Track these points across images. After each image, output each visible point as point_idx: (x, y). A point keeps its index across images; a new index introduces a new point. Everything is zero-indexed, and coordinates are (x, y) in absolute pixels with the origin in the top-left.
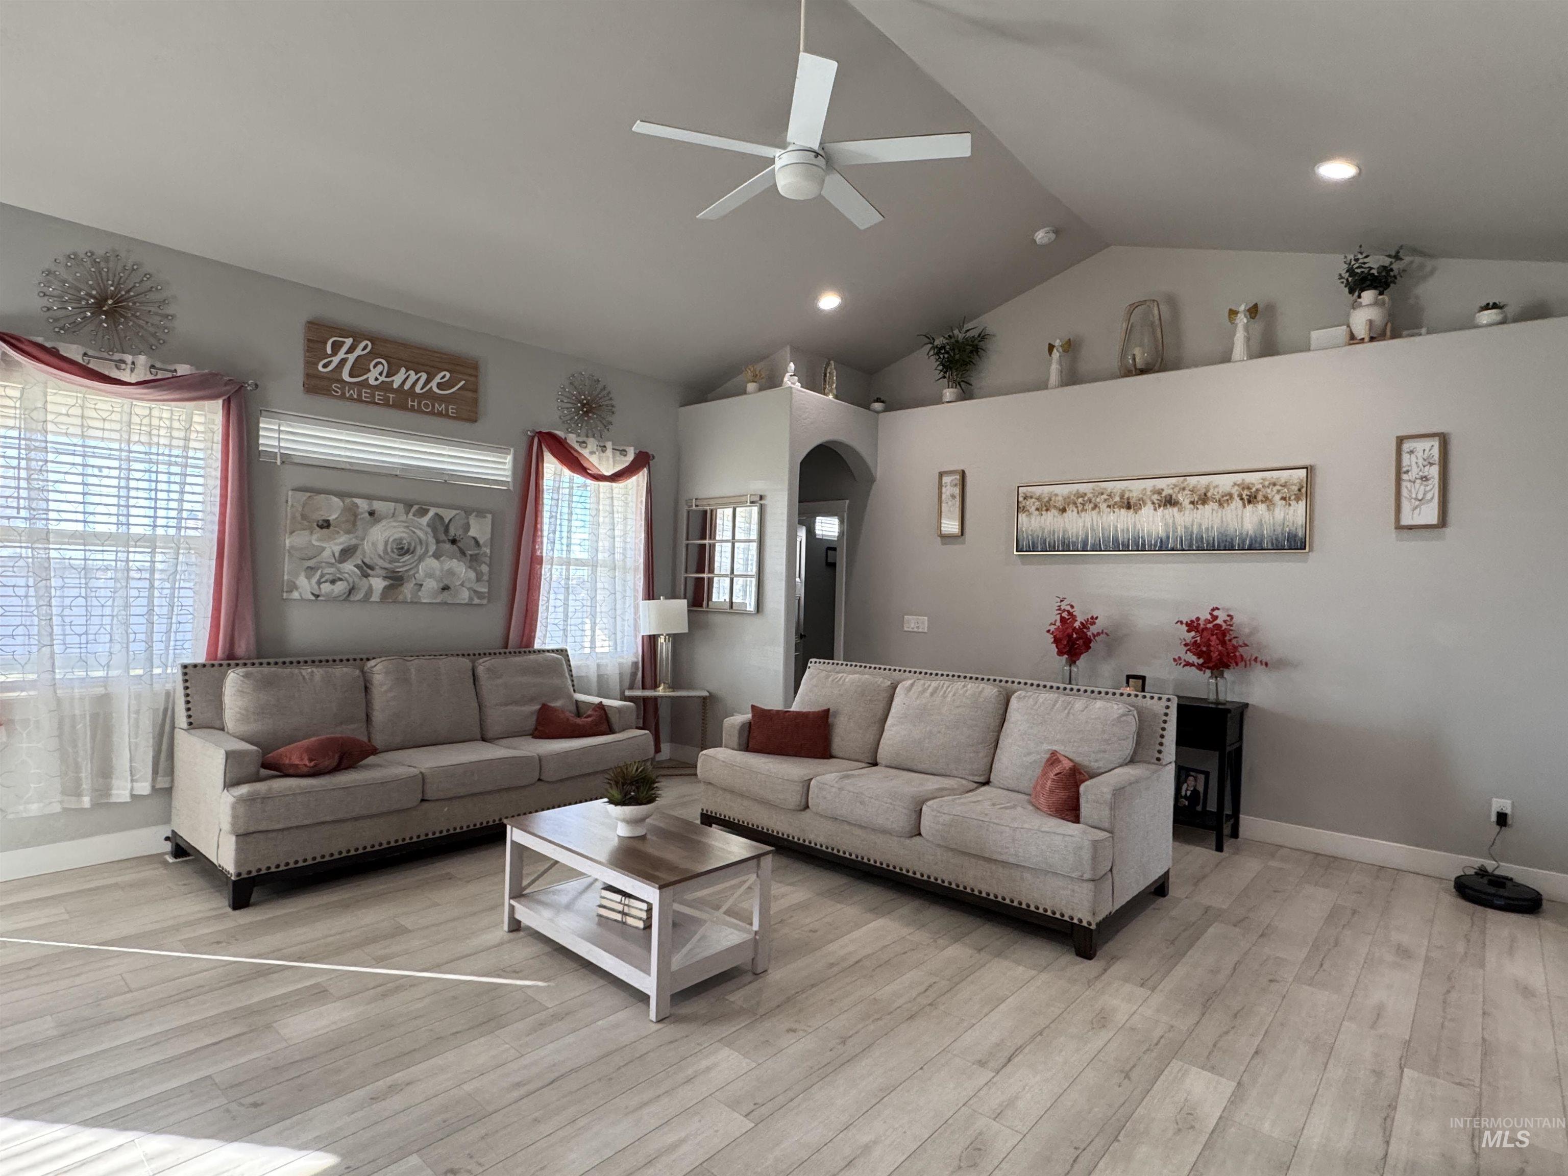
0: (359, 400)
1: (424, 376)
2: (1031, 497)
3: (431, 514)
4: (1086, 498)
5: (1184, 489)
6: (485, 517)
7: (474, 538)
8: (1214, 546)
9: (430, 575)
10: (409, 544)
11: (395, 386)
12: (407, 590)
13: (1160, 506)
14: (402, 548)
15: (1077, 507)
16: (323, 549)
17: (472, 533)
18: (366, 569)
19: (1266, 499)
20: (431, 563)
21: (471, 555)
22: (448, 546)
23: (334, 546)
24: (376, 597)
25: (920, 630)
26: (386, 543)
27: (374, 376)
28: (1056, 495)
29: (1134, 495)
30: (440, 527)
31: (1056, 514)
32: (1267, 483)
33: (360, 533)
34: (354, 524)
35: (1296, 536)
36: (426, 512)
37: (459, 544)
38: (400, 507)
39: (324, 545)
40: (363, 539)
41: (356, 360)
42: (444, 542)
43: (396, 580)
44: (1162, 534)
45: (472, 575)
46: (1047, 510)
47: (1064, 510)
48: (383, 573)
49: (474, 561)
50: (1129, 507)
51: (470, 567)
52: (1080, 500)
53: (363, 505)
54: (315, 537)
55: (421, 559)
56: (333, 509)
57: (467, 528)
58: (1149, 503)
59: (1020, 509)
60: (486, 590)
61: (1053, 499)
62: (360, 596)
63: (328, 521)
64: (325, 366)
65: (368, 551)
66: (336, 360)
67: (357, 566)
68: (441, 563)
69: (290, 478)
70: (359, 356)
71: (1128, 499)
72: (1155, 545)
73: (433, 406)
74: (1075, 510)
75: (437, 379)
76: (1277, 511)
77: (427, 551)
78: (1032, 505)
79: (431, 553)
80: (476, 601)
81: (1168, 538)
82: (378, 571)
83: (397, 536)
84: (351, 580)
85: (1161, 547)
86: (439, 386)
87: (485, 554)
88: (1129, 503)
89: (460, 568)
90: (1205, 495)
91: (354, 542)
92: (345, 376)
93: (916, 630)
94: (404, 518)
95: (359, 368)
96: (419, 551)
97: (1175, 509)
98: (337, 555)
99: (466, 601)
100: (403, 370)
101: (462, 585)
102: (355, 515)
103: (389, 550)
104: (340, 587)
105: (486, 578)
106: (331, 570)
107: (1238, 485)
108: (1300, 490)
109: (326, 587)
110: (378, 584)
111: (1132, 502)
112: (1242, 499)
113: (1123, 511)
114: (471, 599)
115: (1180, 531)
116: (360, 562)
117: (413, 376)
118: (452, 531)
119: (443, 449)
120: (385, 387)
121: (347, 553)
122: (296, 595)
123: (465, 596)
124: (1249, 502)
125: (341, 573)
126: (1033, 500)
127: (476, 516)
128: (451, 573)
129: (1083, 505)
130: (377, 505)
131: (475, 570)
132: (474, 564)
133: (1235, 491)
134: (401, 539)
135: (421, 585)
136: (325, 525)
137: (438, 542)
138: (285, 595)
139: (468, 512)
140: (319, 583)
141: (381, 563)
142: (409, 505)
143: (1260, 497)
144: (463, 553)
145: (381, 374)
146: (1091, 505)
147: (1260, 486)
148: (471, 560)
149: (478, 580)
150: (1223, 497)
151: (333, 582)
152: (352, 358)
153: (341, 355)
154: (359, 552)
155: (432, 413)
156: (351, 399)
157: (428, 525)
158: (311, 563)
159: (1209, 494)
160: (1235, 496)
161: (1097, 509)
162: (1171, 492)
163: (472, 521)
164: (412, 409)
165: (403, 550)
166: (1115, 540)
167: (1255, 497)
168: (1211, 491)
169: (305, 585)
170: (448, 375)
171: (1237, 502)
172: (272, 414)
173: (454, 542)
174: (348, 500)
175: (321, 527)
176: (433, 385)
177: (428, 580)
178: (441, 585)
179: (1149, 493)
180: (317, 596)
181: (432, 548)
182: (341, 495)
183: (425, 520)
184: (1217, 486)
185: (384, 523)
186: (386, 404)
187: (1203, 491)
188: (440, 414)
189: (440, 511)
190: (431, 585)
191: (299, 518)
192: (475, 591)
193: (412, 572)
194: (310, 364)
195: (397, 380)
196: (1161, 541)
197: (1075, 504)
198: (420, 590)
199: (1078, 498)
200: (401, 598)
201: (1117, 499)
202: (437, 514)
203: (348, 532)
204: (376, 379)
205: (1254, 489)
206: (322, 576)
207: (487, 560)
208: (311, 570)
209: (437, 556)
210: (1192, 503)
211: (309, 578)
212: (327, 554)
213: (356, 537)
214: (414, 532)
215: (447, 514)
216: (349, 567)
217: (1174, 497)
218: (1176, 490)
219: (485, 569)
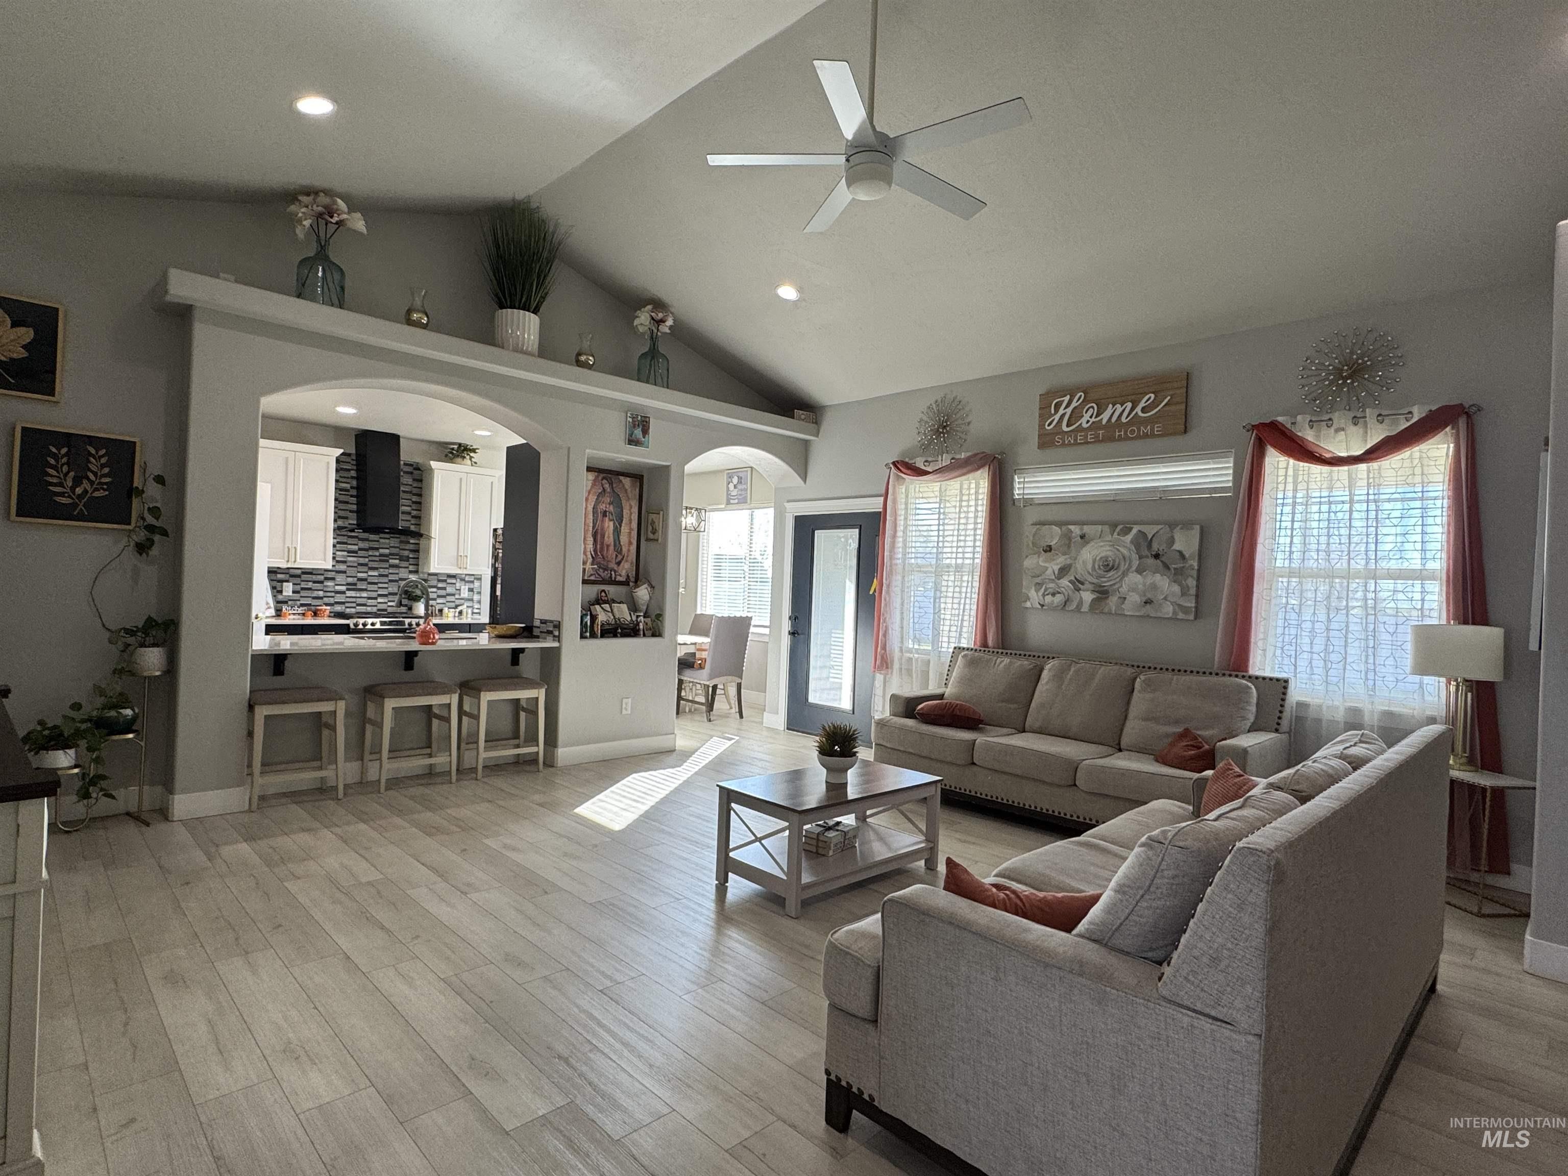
0: (1076, 444)
1: (1129, 405)
3: (1134, 531)
6: (1193, 529)
7: (1180, 552)
9: (1133, 590)
10: (1114, 561)
11: (1104, 422)
12: (1113, 601)
14: (1108, 565)
16: (1047, 568)
17: (1177, 546)
18: (1078, 584)
20: (1134, 578)
21: (1175, 569)
22: (1151, 561)
23: (1054, 567)
24: (1085, 608)
26: (1094, 561)
27: (1085, 421)
30: (1144, 543)
33: (1073, 554)
34: (1069, 547)
36: (1131, 529)
37: (1163, 559)
38: (1106, 528)
39: (1046, 565)
40: (1076, 559)
41: (1072, 412)
42: (1147, 557)
43: (1102, 593)
45: (1176, 588)
48: (1091, 587)
49: (1178, 575)
51: (1175, 582)
53: (1076, 530)
54: (1041, 559)
55: (1125, 574)
56: (1054, 536)
57: (1172, 541)
60: (1193, 605)
62: (1073, 606)
63: (1050, 547)
64: (1049, 425)
65: (1079, 569)
66: (1057, 417)
67: (1070, 582)
68: (1145, 577)
69: (1031, 516)
70: (1075, 408)
73: (1139, 430)
75: (1142, 404)
77: (1130, 566)
79: (1134, 568)
80: (1181, 616)
82: (1087, 586)
83: (1103, 554)
84: (1066, 594)
86: (1144, 410)
87: (1191, 566)
89: (1163, 583)
91: (1069, 561)
92: (1065, 429)
94: (1109, 538)
95: (1075, 417)
96: (1122, 568)
98: (1056, 572)
99: (1170, 615)
100: (1111, 406)
101: (1165, 599)
102: (1070, 539)
103: (1097, 567)
104: (1059, 599)
105: (1193, 591)
106: (1052, 585)
109: (1049, 599)
110: (1088, 597)
114: (1174, 613)
116: (1073, 578)
117: (1119, 408)
118: (1155, 546)
119: (1158, 467)
120: (1096, 426)
121: (1064, 571)
122: (1028, 604)
123: (1168, 610)
125: (1059, 587)
127: (1181, 529)
128: (1154, 587)
130: (1086, 529)
131: (1180, 585)
132: (1180, 577)
134: (1107, 557)
135: (1125, 598)
136: (1049, 549)
137: (1140, 558)
138: (1023, 605)
139: (1172, 525)
140: (1044, 595)
141: (1090, 579)
142: (1113, 526)
144: (1167, 567)
145: (1091, 417)
148: (1175, 574)
149: (1183, 594)
151: (1053, 595)
152: (1069, 410)
153: (1061, 411)
154: (1072, 570)
155: (1139, 437)
156: (1070, 444)
157: (1132, 542)
158: (1038, 580)
163: (1178, 535)
164: (1120, 439)
165: (1108, 566)
169: (1034, 597)
170: (1153, 396)
172: (1021, 471)
173: (1157, 556)
174: (1064, 528)
175: (1045, 551)
176: (1138, 409)
177: (1131, 594)
178: (1144, 599)
180: (1042, 606)
181: (1136, 563)
182: (1060, 524)
183: (1129, 537)
185: (1092, 544)
186: (1097, 441)
188: (1146, 436)
189: (1144, 528)
190: (1134, 598)
191: (1031, 545)
192: (1179, 605)
193: (1116, 586)
194: (1041, 426)
195: (1105, 417)
198: (1123, 603)
200: (1106, 610)
202: (1140, 531)
203: (1064, 554)
204: (1088, 422)
206: (1045, 591)
207: (1195, 573)
208: (1039, 585)
209: (1139, 571)
211: (1037, 591)
212: (1049, 571)
213: (1070, 558)
214: (1118, 550)
215: (1150, 530)
216: (1065, 582)
219: (1192, 583)
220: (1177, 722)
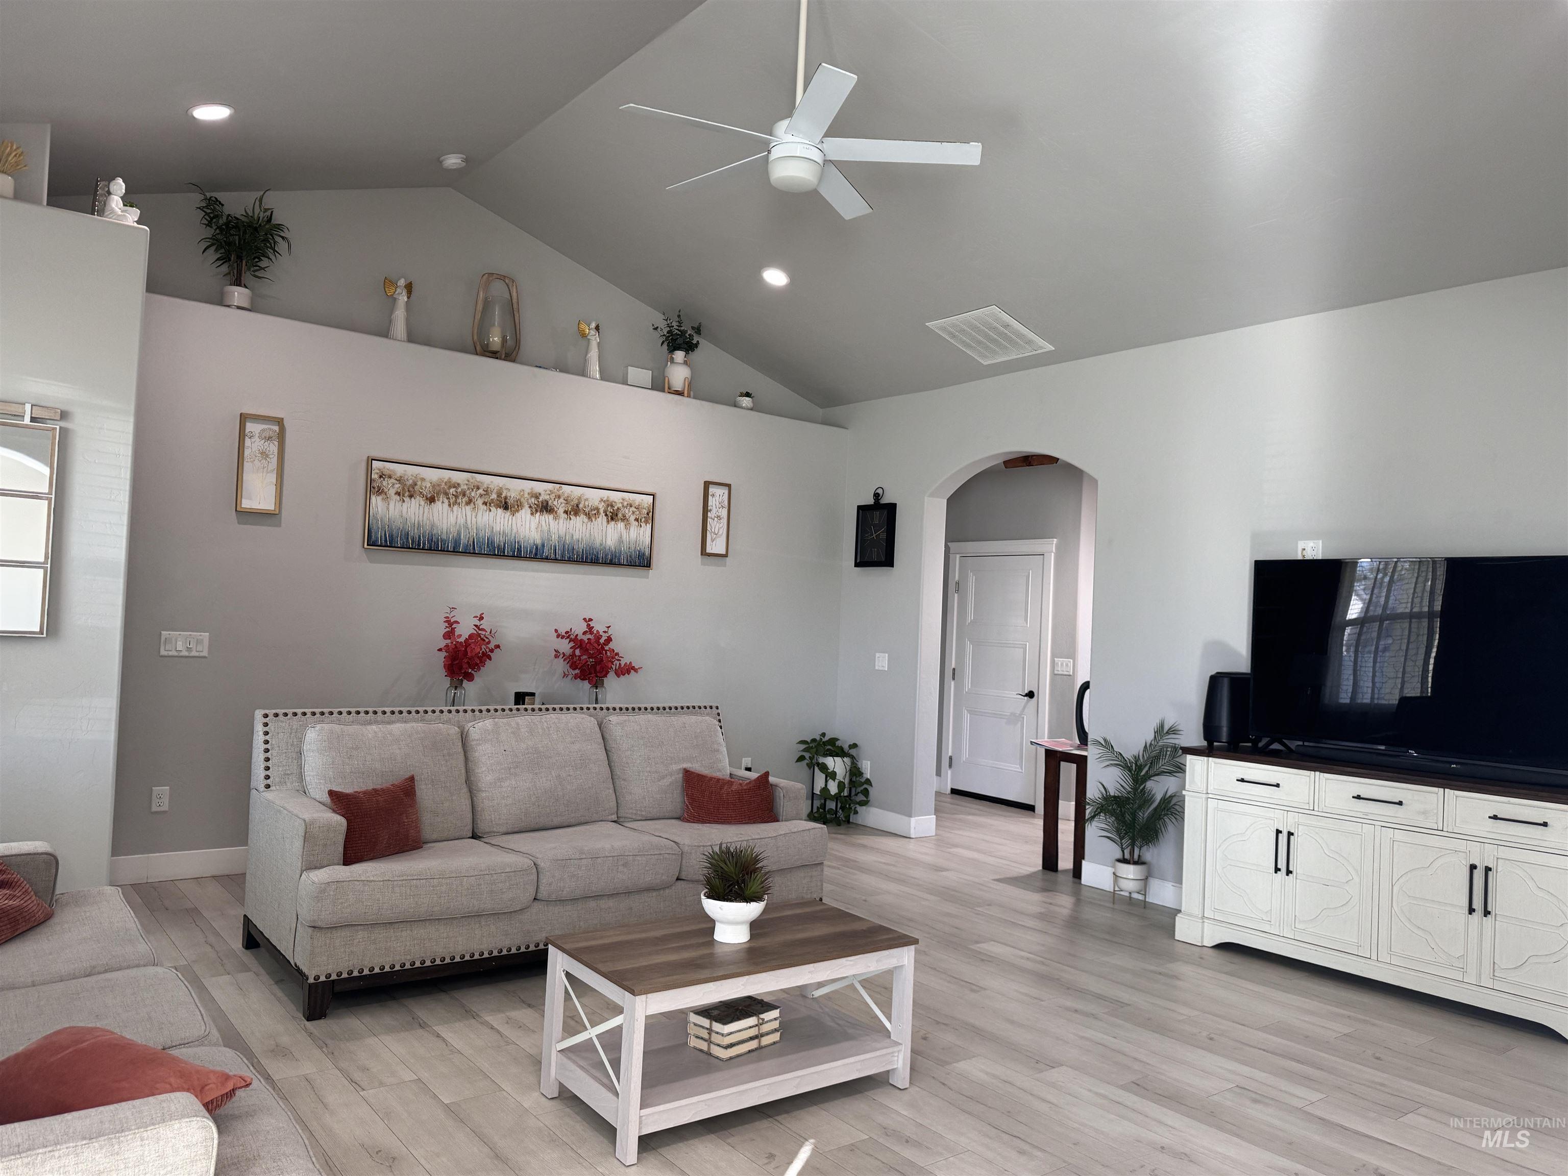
2: (390, 477)
4: (459, 490)
5: (559, 497)
8: (583, 559)
13: (537, 511)
15: (448, 498)
19: (624, 519)
25: (194, 653)
28: (423, 480)
29: (513, 495)
31: (422, 503)
32: (625, 504)
35: (644, 554)
44: (539, 542)
46: (411, 496)
47: (432, 500)
50: (506, 507)
52: (452, 490)
58: (527, 506)
59: (373, 488)
61: (419, 483)
71: (506, 498)
72: (531, 552)
74: (446, 501)
76: (632, 529)
78: (391, 487)
81: (543, 546)
85: (536, 554)
88: (506, 503)
90: (577, 506)
93: (185, 653)
97: (551, 517)
107: (604, 502)
108: (648, 514)
111: (510, 502)
112: (606, 515)
113: (500, 511)
115: (555, 537)
124: (612, 519)
126: (393, 481)
129: (456, 497)
133: (602, 507)
143: (620, 515)
146: (465, 499)
147: (621, 505)
150: (592, 510)
159: (581, 506)
160: (601, 511)
161: (472, 504)
162: (547, 497)
166: (490, 543)
167: (617, 515)
168: (583, 502)
171: (602, 519)
179: (526, 495)
184: (586, 500)
187: (576, 502)
196: (537, 548)
197: (446, 494)
199: (450, 487)
201: (494, 496)
205: (616, 508)
210: (566, 512)
217: (550, 502)
218: (553, 496)
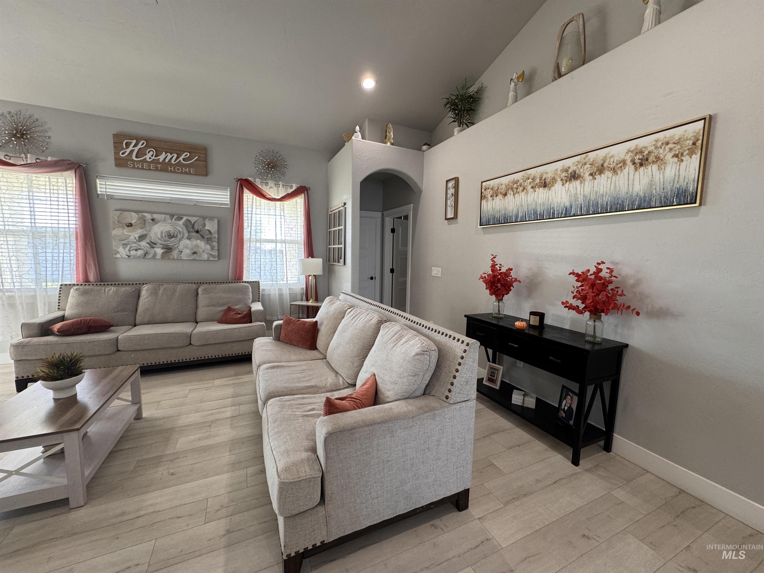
0: (143, 169)
1: (176, 156)
2: (489, 189)
3: (185, 219)
4: (519, 184)
5: (585, 164)
6: (214, 220)
7: (209, 231)
8: (607, 210)
9: (186, 247)
10: (174, 233)
11: (161, 161)
12: (175, 253)
13: (566, 181)
14: (170, 235)
15: (513, 191)
16: (130, 236)
17: (207, 228)
18: (152, 244)
19: (658, 159)
20: (186, 242)
21: (207, 238)
22: (194, 234)
23: (135, 234)
24: (159, 257)
25: (438, 276)
26: (162, 233)
27: (148, 157)
28: (502, 184)
29: (549, 176)
30: (190, 226)
31: (501, 198)
32: (659, 144)
33: (148, 228)
34: (145, 224)
35: (686, 191)
36: (182, 218)
37: (201, 233)
38: (168, 217)
39: (130, 234)
40: (150, 231)
41: (138, 150)
42: (192, 232)
43: (168, 250)
44: (568, 204)
45: (208, 247)
46: (496, 196)
47: (505, 195)
48: (161, 246)
49: (209, 241)
50: (545, 185)
51: (207, 244)
52: (515, 186)
53: (148, 216)
54: (125, 231)
55: (180, 240)
56: (133, 218)
57: (204, 225)
58: (559, 180)
59: (482, 197)
60: (217, 254)
61: (500, 187)
62: (150, 256)
63: (131, 224)
64: (123, 154)
65: (152, 236)
66: (128, 151)
67: (148, 243)
68: (192, 242)
69: (113, 205)
70: (140, 148)
71: (545, 179)
72: (562, 213)
73: (182, 170)
74: (512, 193)
75: (183, 156)
76: (668, 168)
77: (183, 237)
78: (488, 193)
79: (186, 237)
80: (211, 259)
81: (571, 206)
82: (158, 245)
83: (167, 230)
84: (145, 249)
85: (566, 214)
86: (184, 159)
87: (215, 237)
88: (545, 183)
89: (201, 244)
90: (602, 165)
91: (145, 232)
92: (134, 158)
93: (436, 275)
94: (170, 221)
95: (140, 153)
96: (179, 236)
97: (578, 182)
98: (137, 238)
99: (206, 259)
100: (164, 153)
101: (203, 251)
102: (145, 221)
103: (164, 236)
104: (140, 253)
105: (216, 248)
106: (134, 245)
107: (632, 152)
108: (694, 144)
109: (133, 253)
110: (159, 251)
111: (548, 181)
112: (634, 163)
113: (541, 189)
114: (208, 258)
115: (581, 199)
116: (149, 242)
117: (169, 156)
118: (196, 227)
119: (193, 190)
120: (155, 162)
121: (142, 238)
122: (118, 256)
123: (205, 256)
124: (641, 165)
125: (140, 246)
126: (490, 190)
127: (209, 220)
128: (197, 246)
129: (517, 189)
130: (155, 216)
131: (210, 245)
132: (210, 242)
133: (628, 158)
134: (169, 231)
135: (182, 252)
136: (130, 225)
137: (189, 232)
138: (114, 256)
139: (204, 218)
140: (129, 251)
141: (160, 242)
142: (172, 216)
143: (651, 159)
144: (203, 237)
145: (152, 156)
146: (521, 188)
147: (653, 147)
148: (207, 240)
149: (212, 249)
150: (617, 164)
151: (136, 250)
152: (136, 149)
153: (131, 148)
154: (148, 237)
155: (181, 173)
156: (138, 168)
157: (183, 224)
158: (125, 242)
159: (606, 165)
160: (628, 162)
161: (525, 191)
162: (575, 168)
163: (207, 222)
164: (171, 171)
165: (171, 236)
166: (535, 213)
167: (647, 160)
168: (608, 161)
169: (122, 252)
170: (189, 154)
171: (630, 167)
172: (102, 177)
173: (197, 232)
174: (140, 214)
175: (128, 226)
176: (181, 159)
177: (185, 249)
178: (192, 252)
179: (559, 172)
180: (129, 256)
181: (186, 235)
182: (137, 212)
183: (181, 222)
184: (612, 156)
185: (159, 224)
186: (157, 170)
187: (601, 162)
188: (186, 173)
189: (189, 218)
190: (187, 252)
191: (117, 222)
192: (211, 254)
193: (176, 246)
194: (116, 153)
195: (161, 158)
196: (566, 209)
197: (512, 189)
198: (181, 254)
199: (514, 184)
200: (171, 257)
201: (538, 181)
202: (187, 219)
203: (142, 228)
204: (150, 158)
205: (646, 152)
206: (130, 248)
207: (216, 240)
208: (125, 245)
209: (189, 238)
210: (591, 174)
211: (124, 248)
212: (132, 238)
213: (146, 231)
214: (176, 228)
215: (193, 220)
216: (143, 244)
217: (577, 172)
218: (579, 166)
219: (215, 244)
220: (223, 305)
